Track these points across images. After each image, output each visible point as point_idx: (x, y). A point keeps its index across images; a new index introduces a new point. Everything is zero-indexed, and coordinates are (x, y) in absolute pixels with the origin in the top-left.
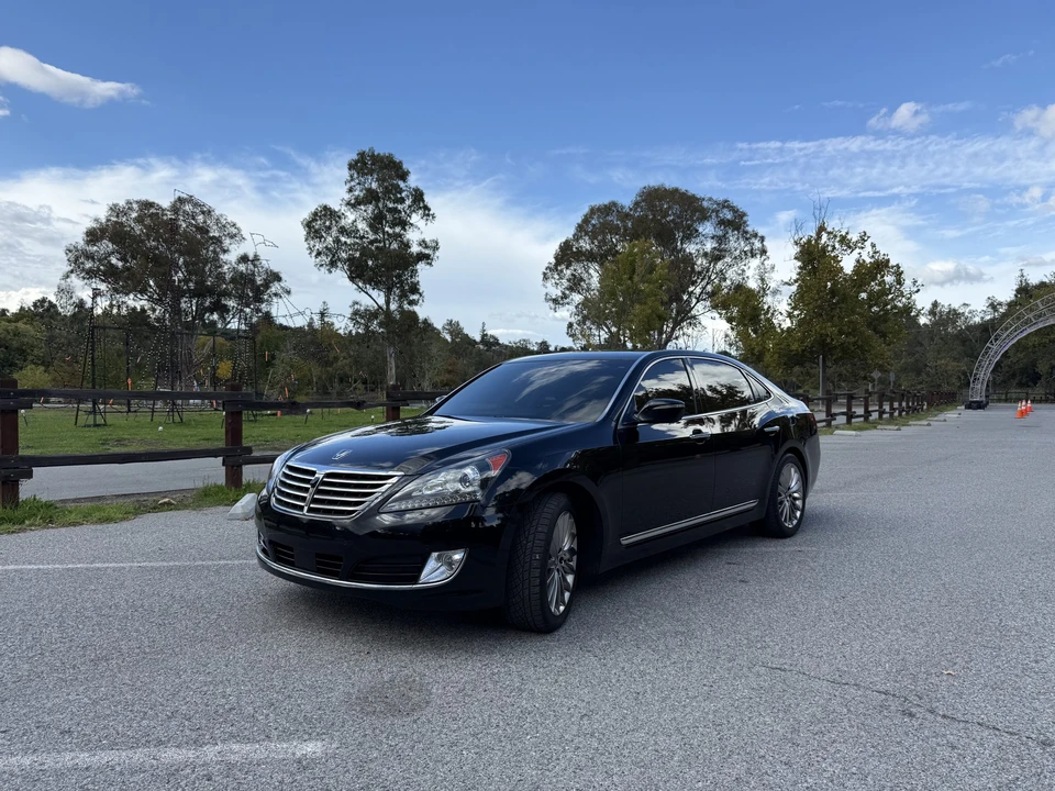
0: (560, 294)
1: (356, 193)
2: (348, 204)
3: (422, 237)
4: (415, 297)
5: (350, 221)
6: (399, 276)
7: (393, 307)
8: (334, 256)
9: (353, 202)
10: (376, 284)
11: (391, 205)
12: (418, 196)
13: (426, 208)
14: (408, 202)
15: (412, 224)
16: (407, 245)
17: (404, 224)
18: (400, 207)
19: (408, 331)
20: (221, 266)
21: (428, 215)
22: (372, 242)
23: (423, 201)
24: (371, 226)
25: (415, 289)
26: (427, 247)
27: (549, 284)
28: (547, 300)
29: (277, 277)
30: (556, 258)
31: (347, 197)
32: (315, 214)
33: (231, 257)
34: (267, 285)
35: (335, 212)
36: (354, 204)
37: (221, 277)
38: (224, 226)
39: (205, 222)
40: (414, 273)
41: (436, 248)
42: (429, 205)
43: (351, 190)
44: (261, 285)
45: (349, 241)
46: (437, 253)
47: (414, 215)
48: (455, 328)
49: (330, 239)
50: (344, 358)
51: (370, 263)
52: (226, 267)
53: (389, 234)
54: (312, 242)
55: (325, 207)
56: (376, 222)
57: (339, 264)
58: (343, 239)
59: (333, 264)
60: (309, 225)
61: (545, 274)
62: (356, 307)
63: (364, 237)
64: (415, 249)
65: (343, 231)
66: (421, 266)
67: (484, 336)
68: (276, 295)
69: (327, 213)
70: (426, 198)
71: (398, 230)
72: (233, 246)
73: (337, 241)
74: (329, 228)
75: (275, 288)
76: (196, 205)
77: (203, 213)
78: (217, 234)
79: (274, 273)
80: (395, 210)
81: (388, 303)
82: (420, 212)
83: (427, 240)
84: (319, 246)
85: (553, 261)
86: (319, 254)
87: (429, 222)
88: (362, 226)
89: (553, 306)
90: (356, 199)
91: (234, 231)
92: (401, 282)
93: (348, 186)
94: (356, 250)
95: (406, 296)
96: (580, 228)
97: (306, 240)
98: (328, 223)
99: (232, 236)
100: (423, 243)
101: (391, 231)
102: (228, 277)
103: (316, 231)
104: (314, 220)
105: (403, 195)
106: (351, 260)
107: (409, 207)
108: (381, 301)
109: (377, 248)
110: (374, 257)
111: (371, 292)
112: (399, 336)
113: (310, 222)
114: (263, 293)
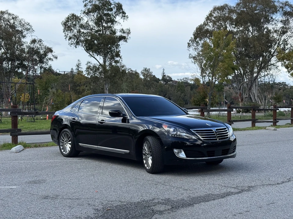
0: (196, 54)
1: (88, 7)
2: (84, 12)
3: (122, 28)
4: (118, 59)
5: (85, 22)
6: (110, 48)
7: (107, 64)
8: (78, 39)
9: (86, 11)
10: (99, 52)
11: (106, 12)
12: (119, 7)
13: (124, 13)
14: (114, 10)
15: (116, 22)
16: (114, 33)
17: (113, 22)
18: (110, 13)
19: (114, 76)
20: (22, 45)
21: (125, 16)
22: (97, 31)
23: (122, 9)
24: (96, 23)
25: (118, 55)
26: (124, 33)
27: (191, 49)
28: (190, 58)
29: (51, 50)
30: (194, 35)
31: (84, 9)
32: (68, 18)
33: (27, 41)
34: (45, 54)
35: (78, 17)
36: (88, 13)
37: (23, 51)
38: (24, 25)
39: (14, 23)
40: (118, 46)
41: (129, 33)
42: (125, 11)
43: (85, 6)
44: (43, 54)
45: (85, 31)
46: (130, 36)
47: (117, 17)
48: (147, 72)
49: (75, 31)
50: (88, 90)
51: (96, 42)
52: (25, 45)
53: (105, 27)
54: (67, 33)
55: (73, 14)
56: (98, 22)
57: (80, 43)
58: (82, 30)
59: (77, 43)
60: (65, 24)
61: (189, 43)
62: (89, 64)
63: (92, 29)
64: (118, 34)
65: (82, 26)
66: (121, 43)
67: (164, 76)
68: (50, 59)
69: (74, 17)
70: (123, 7)
71: (109, 24)
72: (28, 34)
73: (79, 31)
74: (75, 25)
75: (50, 55)
76: (9, 14)
77: (13, 18)
78: (20, 29)
79: (49, 48)
80: (108, 15)
81: (105, 62)
82: (121, 15)
83: (124, 29)
84: (70, 34)
85: (193, 37)
86: (70, 38)
87: (125, 20)
88: (91, 24)
89: (193, 61)
90: (88, 10)
91: (29, 27)
92: (111, 51)
93: (85, 3)
94: (89, 36)
95: (114, 58)
96: (208, 18)
97: (64, 31)
98: (74, 23)
99: (28, 30)
100: (122, 31)
101: (106, 25)
102: (26, 50)
103: (69, 27)
104: (67, 21)
105: (112, 6)
106: (86, 41)
107: (115, 12)
108: (102, 62)
109: (99, 34)
110: (97, 39)
111: (96, 57)
112: (110, 79)
113: (66, 22)
114: (44, 58)
